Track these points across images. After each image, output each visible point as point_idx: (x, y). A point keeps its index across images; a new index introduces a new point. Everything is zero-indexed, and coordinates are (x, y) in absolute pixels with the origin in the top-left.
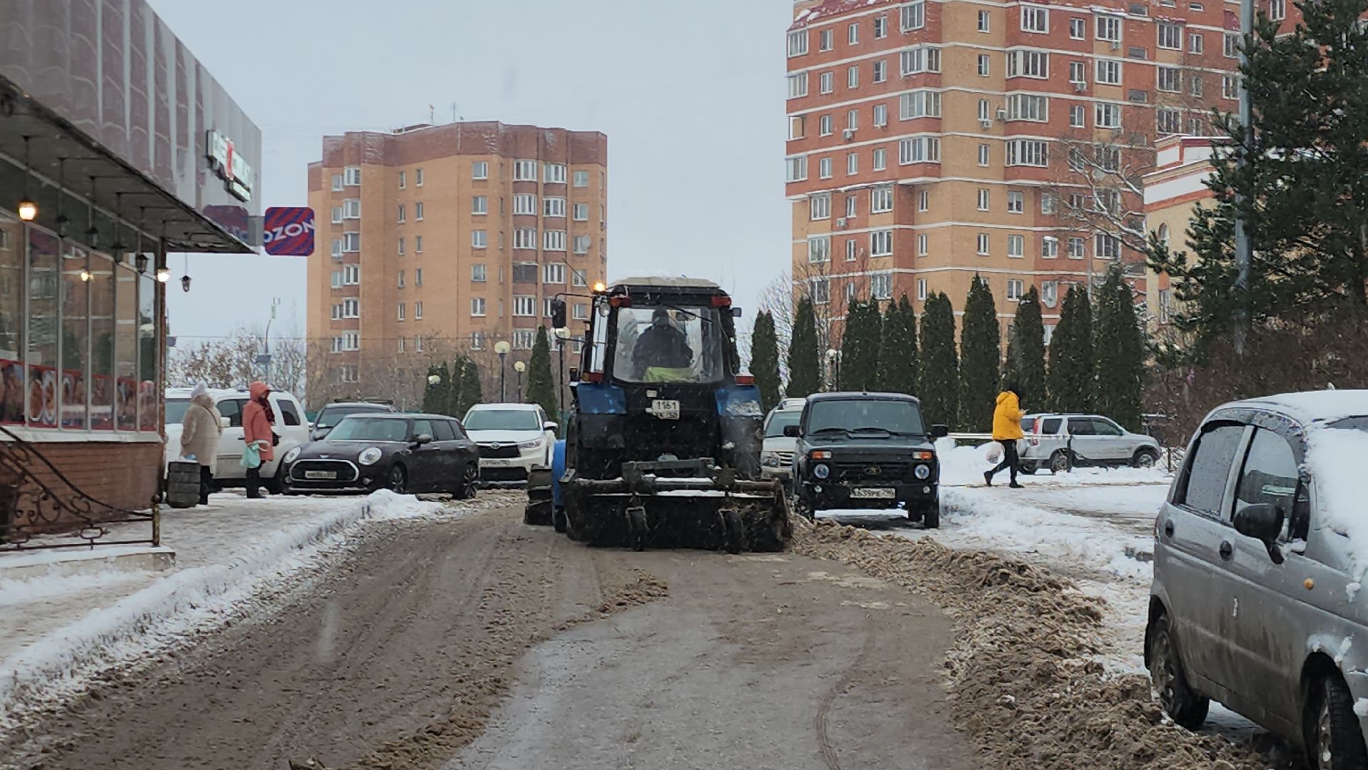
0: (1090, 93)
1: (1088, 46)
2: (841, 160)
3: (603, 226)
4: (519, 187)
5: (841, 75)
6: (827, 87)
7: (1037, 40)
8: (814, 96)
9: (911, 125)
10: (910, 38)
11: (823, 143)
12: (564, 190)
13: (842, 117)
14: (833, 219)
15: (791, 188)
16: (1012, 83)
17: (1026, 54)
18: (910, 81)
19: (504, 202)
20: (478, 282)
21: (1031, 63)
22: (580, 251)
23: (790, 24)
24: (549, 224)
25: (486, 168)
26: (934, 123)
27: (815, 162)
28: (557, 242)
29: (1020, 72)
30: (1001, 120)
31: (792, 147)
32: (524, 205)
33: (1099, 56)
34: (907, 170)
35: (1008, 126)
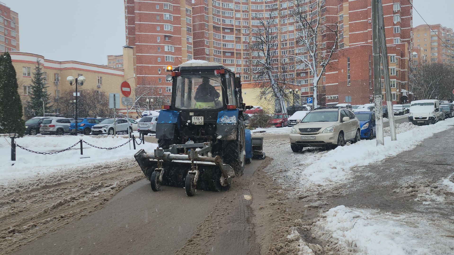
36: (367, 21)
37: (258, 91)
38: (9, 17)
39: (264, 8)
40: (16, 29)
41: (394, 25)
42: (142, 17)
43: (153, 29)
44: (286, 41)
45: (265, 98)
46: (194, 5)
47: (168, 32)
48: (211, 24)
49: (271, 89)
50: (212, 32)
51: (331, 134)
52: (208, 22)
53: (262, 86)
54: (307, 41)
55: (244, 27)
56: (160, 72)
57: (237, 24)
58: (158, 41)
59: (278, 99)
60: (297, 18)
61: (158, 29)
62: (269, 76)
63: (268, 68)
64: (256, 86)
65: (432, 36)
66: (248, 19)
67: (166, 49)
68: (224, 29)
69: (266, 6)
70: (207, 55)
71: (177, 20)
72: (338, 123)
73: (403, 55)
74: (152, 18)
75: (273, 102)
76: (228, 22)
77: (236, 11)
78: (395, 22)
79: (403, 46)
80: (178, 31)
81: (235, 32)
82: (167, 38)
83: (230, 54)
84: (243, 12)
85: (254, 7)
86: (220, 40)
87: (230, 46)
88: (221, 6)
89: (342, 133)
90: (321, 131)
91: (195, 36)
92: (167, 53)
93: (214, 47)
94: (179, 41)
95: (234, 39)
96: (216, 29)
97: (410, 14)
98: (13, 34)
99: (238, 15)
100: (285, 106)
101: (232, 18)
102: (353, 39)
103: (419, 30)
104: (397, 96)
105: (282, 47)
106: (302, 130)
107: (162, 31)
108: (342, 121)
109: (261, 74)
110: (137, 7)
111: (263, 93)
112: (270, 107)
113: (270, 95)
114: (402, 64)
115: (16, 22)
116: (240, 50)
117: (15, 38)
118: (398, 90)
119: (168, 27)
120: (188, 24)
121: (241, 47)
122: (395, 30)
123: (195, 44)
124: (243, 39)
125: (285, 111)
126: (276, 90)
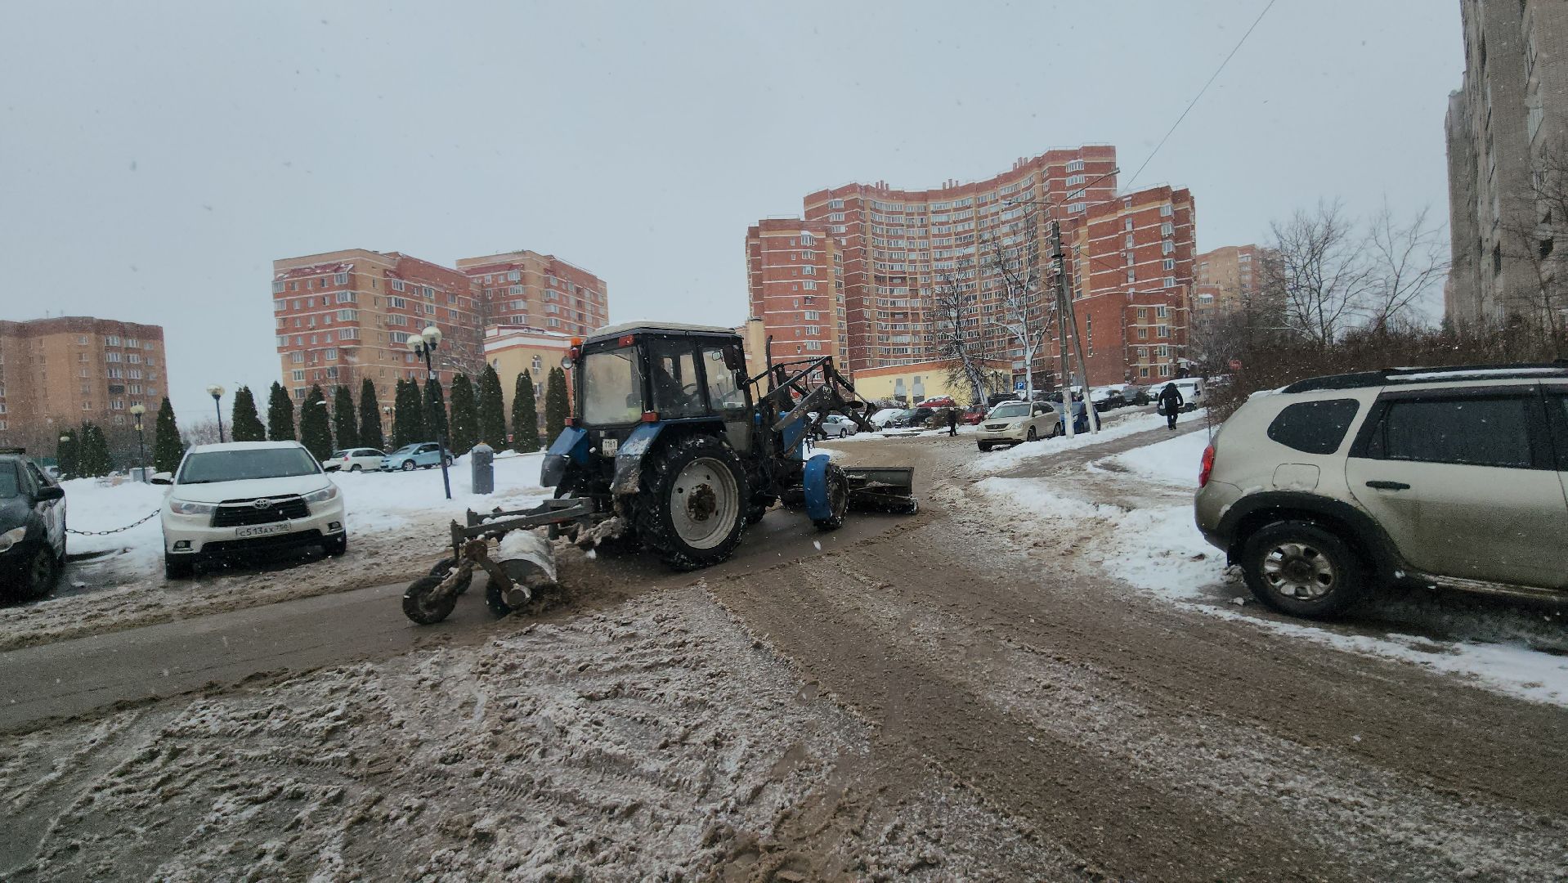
0: (423, 316)
1: (421, 298)
2: (308, 338)
3: (164, 368)
4: (109, 349)
5: (305, 301)
6: (297, 306)
7: (400, 294)
8: (290, 310)
9: (344, 324)
10: (340, 287)
11: (297, 330)
12: (137, 351)
13: (308, 319)
14: (305, 362)
15: (280, 349)
16: (390, 310)
17: (396, 299)
18: (342, 306)
19: (100, 359)
20: (85, 394)
21: (399, 303)
22: (151, 379)
23: (273, 279)
24: (130, 367)
25: (87, 340)
26: (355, 323)
27: (294, 338)
28: (135, 375)
29: (394, 305)
30: (386, 324)
31: (279, 332)
32: (113, 358)
33: (426, 303)
34: (345, 342)
35: (390, 327)
36: (1119, 255)
37: (944, 374)
38: (596, 288)
39: (952, 242)
40: (604, 304)
41: (1164, 257)
42: (772, 274)
43: (787, 289)
44: (990, 290)
45: (956, 385)
46: (846, 247)
47: (809, 292)
48: (872, 273)
49: (964, 371)
50: (873, 285)
51: (1019, 430)
52: (867, 270)
53: (952, 367)
54: (1013, 300)
55: (922, 273)
56: (799, 351)
57: (912, 270)
58: (796, 306)
59: (974, 386)
60: (998, 270)
61: (795, 288)
62: (961, 355)
63: (957, 343)
64: (941, 366)
65: (1241, 265)
66: (927, 261)
67: (807, 318)
68: (891, 279)
69: (956, 239)
70: (866, 320)
71: (822, 274)
72: (1029, 418)
73: (1179, 304)
74: (787, 274)
75: (969, 390)
76: (897, 267)
77: (909, 250)
78: (1165, 253)
79: (1179, 290)
80: (823, 289)
81: (909, 282)
82: (808, 301)
83: (902, 317)
84: (920, 250)
85: (936, 242)
86: (886, 296)
87: (901, 303)
88: (885, 244)
89: (1033, 427)
90: (1008, 427)
91: (849, 293)
92: (809, 322)
93: (878, 307)
94: (825, 304)
95: (908, 293)
96: (879, 280)
97: (1190, 238)
98: (602, 312)
99: (913, 256)
100: (986, 393)
101: (904, 261)
102: (1095, 283)
103: (1217, 256)
104: (1170, 369)
105: (984, 300)
106: (988, 427)
107: (800, 290)
108: (1033, 416)
109: (949, 351)
110: (765, 260)
111: (953, 377)
112: (964, 396)
113: (963, 380)
114: (1178, 318)
115: (604, 293)
116: (917, 309)
117: (603, 316)
118: (1171, 361)
119: (809, 285)
120: (837, 277)
121: (917, 303)
122: (1166, 265)
123: (849, 304)
124: (922, 292)
125: (984, 402)
126: (971, 372)
